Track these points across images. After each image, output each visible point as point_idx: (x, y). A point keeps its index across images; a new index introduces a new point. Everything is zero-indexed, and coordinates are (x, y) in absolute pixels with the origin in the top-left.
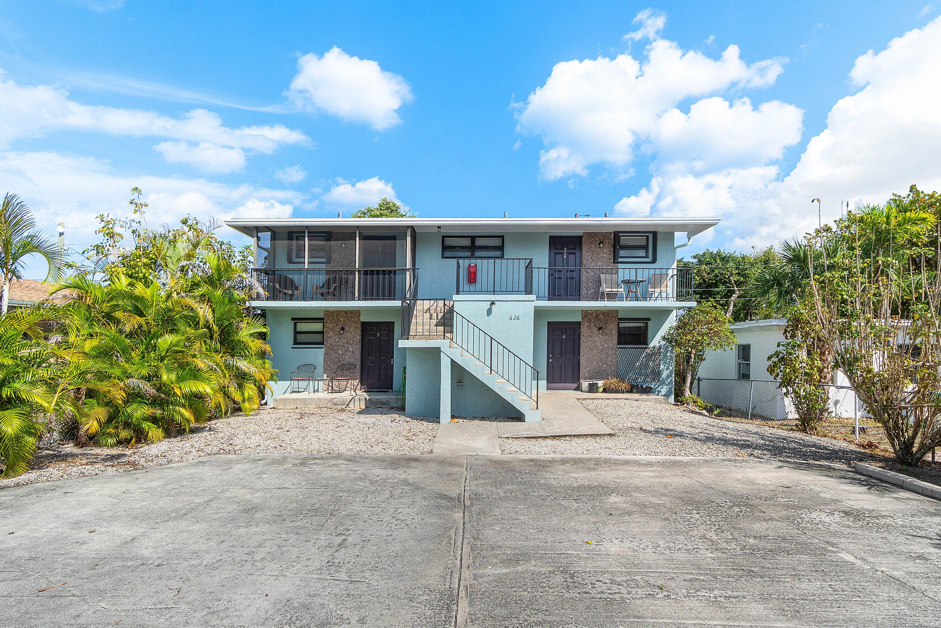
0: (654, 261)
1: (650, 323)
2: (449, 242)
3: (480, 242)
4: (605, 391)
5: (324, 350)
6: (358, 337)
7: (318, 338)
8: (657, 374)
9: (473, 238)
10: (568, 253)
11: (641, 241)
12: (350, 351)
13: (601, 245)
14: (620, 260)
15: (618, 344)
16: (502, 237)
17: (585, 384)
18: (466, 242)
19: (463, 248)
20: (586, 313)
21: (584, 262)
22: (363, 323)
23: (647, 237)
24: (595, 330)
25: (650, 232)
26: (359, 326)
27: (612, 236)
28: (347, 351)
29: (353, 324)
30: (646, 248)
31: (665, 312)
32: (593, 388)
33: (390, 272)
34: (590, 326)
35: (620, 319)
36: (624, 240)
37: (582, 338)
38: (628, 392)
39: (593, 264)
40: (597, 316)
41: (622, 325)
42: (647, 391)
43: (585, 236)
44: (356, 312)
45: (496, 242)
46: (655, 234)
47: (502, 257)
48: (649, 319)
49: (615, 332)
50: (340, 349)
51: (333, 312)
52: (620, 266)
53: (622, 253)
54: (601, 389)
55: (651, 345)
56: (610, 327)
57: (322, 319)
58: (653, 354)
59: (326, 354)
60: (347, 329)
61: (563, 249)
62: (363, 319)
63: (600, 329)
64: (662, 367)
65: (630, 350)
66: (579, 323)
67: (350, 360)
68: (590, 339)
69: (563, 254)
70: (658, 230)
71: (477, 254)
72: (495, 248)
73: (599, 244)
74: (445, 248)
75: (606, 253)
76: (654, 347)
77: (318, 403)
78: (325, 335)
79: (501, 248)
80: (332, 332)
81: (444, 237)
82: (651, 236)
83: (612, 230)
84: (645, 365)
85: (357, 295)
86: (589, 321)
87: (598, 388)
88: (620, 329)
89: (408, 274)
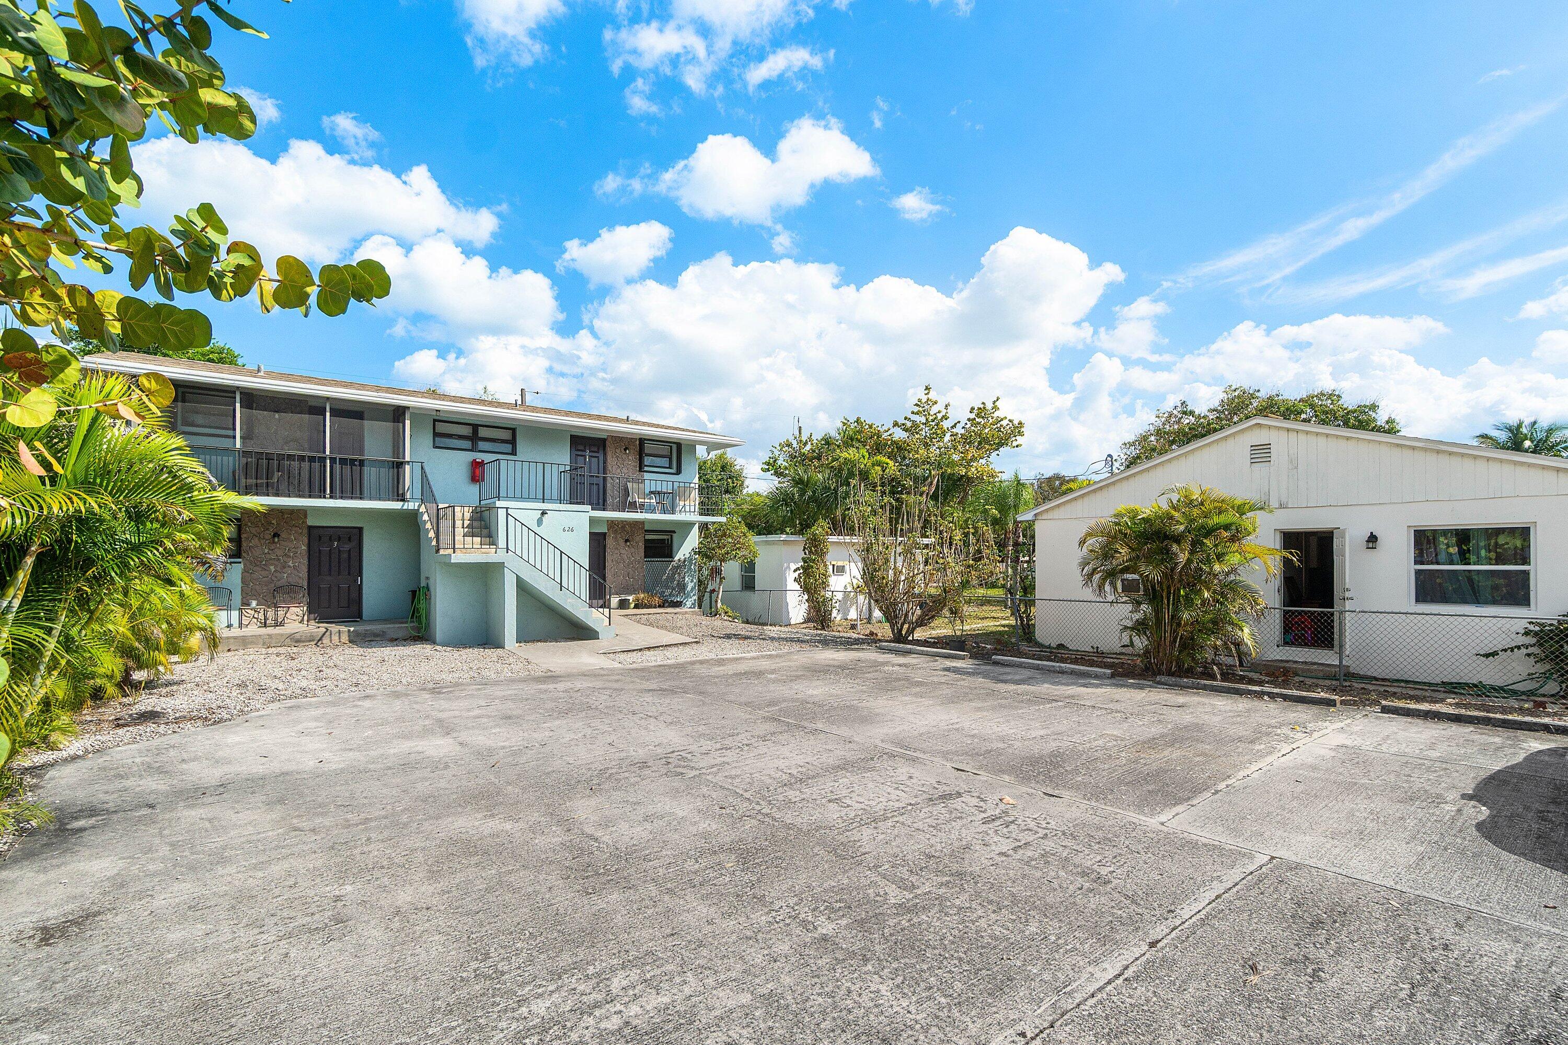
0: (679, 472)
1: (675, 536)
2: (441, 428)
3: (483, 432)
4: (636, 607)
5: (242, 565)
6: (303, 548)
8: (682, 587)
9: (475, 427)
10: (590, 456)
11: (665, 450)
12: (289, 566)
13: (628, 451)
14: (646, 469)
15: (645, 557)
16: (514, 430)
17: (615, 601)
18: (466, 431)
19: (461, 437)
20: (612, 523)
21: (609, 467)
22: (310, 527)
23: (672, 448)
24: (622, 542)
25: (674, 443)
26: (305, 531)
27: (637, 443)
28: (284, 567)
29: (294, 529)
30: (669, 457)
31: (689, 525)
32: (623, 604)
33: (353, 461)
34: (616, 538)
35: (646, 531)
36: (648, 447)
37: (608, 550)
38: (660, 606)
39: (619, 471)
40: (623, 527)
41: (648, 537)
42: (678, 604)
43: (609, 439)
44: (302, 513)
45: (506, 435)
46: (679, 445)
47: (514, 453)
48: (674, 532)
49: (641, 544)
50: (272, 564)
51: (259, 511)
52: (646, 476)
53: (647, 461)
54: (632, 605)
55: (676, 558)
56: (637, 539)
57: (239, 520)
58: (678, 567)
59: (245, 571)
60: (283, 535)
61: (585, 451)
62: (311, 522)
63: (627, 541)
64: (687, 579)
65: (657, 563)
66: (604, 534)
67: (290, 580)
68: (616, 551)
69: (585, 456)
70: (682, 443)
71: (482, 445)
72: (504, 441)
73: (625, 450)
74: (437, 435)
75: (631, 460)
76: (679, 560)
77: (268, 641)
78: (244, 544)
79: (513, 442)
80: (256, 540)
81: (435, 421)
82: (674, 446)
83: (638, 437)
84: (671, 578)
85: (328, 491)
86: (615, 532)
87: (629, 604)
88: (646, 541)
89: (407, 468)
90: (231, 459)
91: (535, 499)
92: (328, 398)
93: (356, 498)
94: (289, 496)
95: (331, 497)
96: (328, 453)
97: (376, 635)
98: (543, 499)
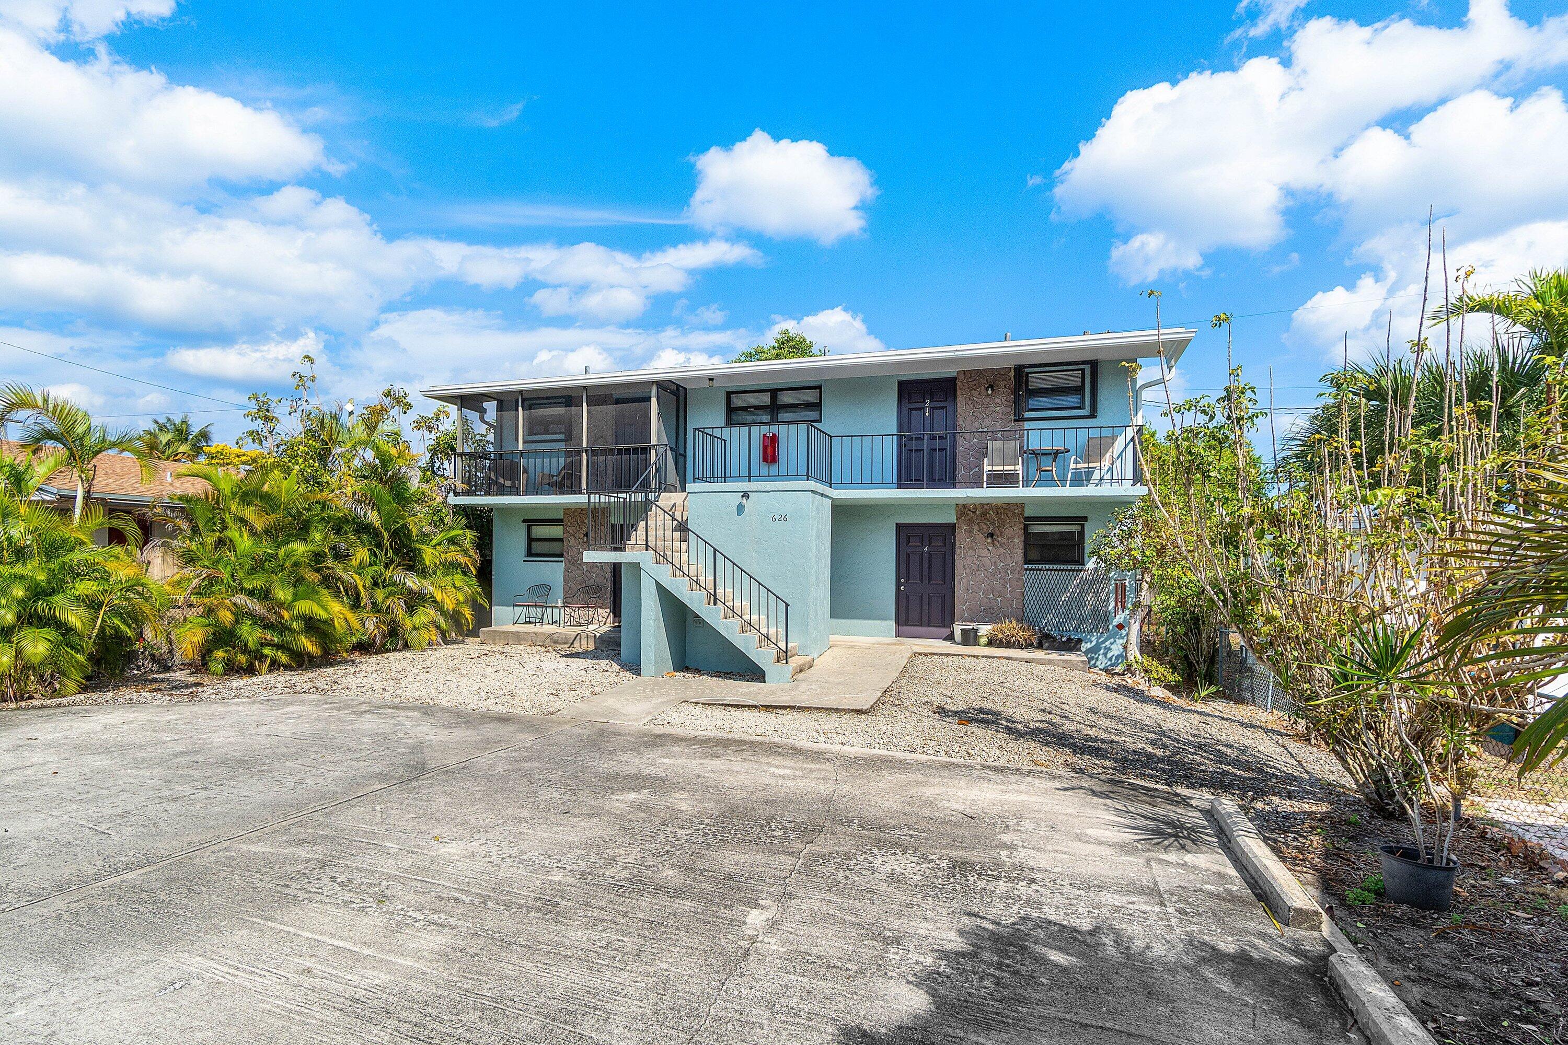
0: (1094, 412)
1: (1087, 526)
2: (737, 401)
3: (786, 398)
4: (992, 644)
5: (563, 565)
8: (1102, 617)
9: (774, 393)
10: (932, 409)
11: (1067, 379)
13: (990, 392)
14: (1027, 415)
15: (1026, 563)
16: (820, 387)
18: (765, 399)
19: (757, 408)
20: (964, 509)
21: (960, 421)
22: (614, 526)
23: (1083, 370)
24: (981, 538)
25: (1084, 362)
27: (1012, 373)
30: (1077, 391)
32: (970, 638)
34: (971, 532)
35: (1027, 519)
36: (1036, 380)
37: (958, 551)
39: (976, 424)
40: (984, 514)
41: (1031, 530)
43: (961, 377)
44: (605, 511)
45: (811, 396)
46: (1094, 364)
47: (819, 420)
48: (1086, 519)
49: (1018, 542)
51: (576, 510)
52: (1027, 425)
53: (1031, 402)
54: (985, 641)
55: (1090, 566)
56: (1009, 532)
57: (561, 521)
58: (1093, 582)
59: (566, 570)
63: (991, 536)
64: (1112, 604)
65: (1049, 575)
66: (952, 527)
67: (597, 580)
68: (971, 553)
69: (921, 410)
70: (1102, 356)
71: (783, 416)
72: (809, 406)
73: (987, 389)
74: (731, 411)
75: (1001, 404)
76: (1096, 570)
78: (565, 544)
79: (818, 406)
80: (574, 539)
81: (729, 394)
82: (1088, 368)
83: (1012, 364)
84: (1079, 602)
85: (584, 486)
86: (970, 522)
87: (977, 637)
88: (1029, 536)
89: (652, 453)
92: (588, 387)
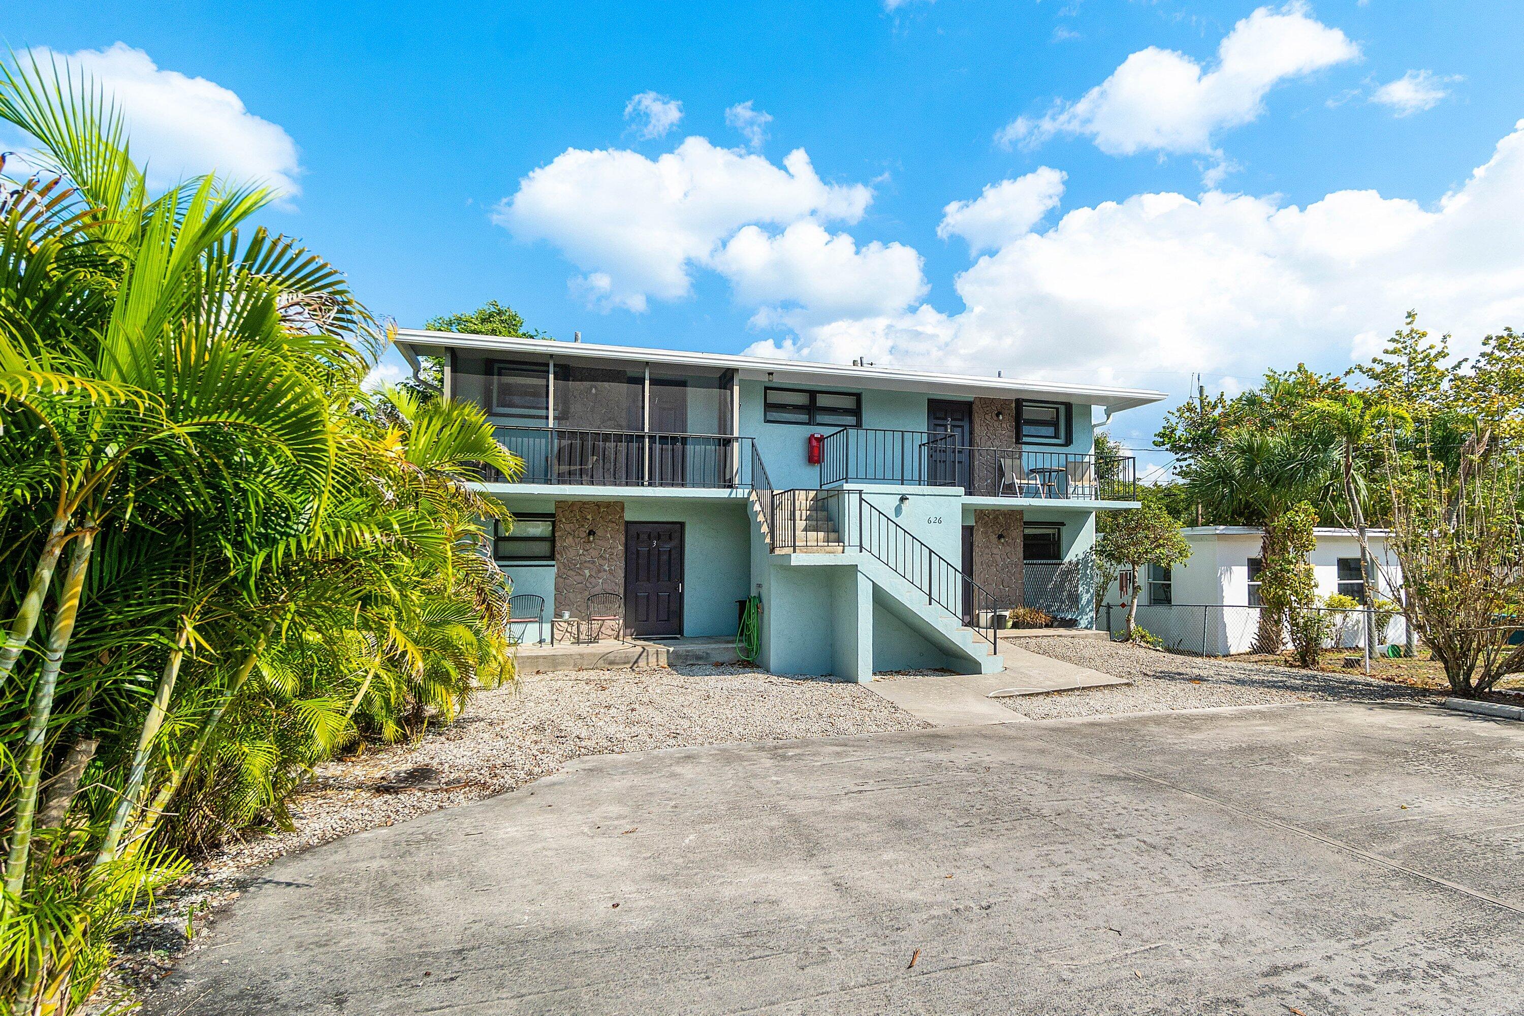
0: (1068, 442)
1: (1064, 530)
2: (774, 398)
3: (822, 401)
4: (1015, 626)
5: (555, 569)
6: (620, 547)
7: (544, 548)
8: (1075, 599)
9: (813, 394)
10: (953, 426)
11: (1047, 414)
12: (605, 570)
13: (1001, 417)
14: (1025, 439)
15: (1024, 559)
16: (858, 396)
17: (986, 617)
18: (801, 399)
19: (797, 408)
20: (981, 514)
21: (978, 440)
22: (627, 523)
23: (1057, 409)
24: (994, 538)
25: (1062, 403)
26: (622, 528)
27: (1013, 405)
28: (599, 571)
29: (610, 525)
30: (1055, 424)
31: (1081, 515)
32: (998, 623)
33: (674, 439)
34: (986, 533)
35: (1025, 523)
36: (1029, 412)
37: (977, 549)
38: (1047, 626)
39: (989, 443)
40: (996, 518)
41: (1027, 531)
42: (1071, 624)
43: (977, 402)
44: (616, 506)
45: (849, 403)
46: (1068, 406)
47: (859, 425)
48: (1063, 524)
49: (1020, 541)
50: (586, 568)
51: (573, 503)
52: (1025, 448)
53: (1026, 430)
54: (1010, 624)
55: (1066, 560)
56: (1014, 534)
57: (552, 515)
58: (1069, 573)
59: (558, 576)
60: (599, 533)
61: (945, 419)
62: (629, 516)
63: (1000, 537)
64: (1081, 589)
65: (1040, 566)
66: (971, 528)
67: (606, 587)
68: (987, 551)
69: (945, 426)
70: (1072, 401)
71: (820, 418)
72: (846, 412)
73: (998, 415)
74: (769, 407)
75: (1006, 429)
76: (1070, 563)
77: (579, 662)
78: (558, 544)
79: (857, 412)
80: (571, 538)
81: (766, 388)
82: (1062, 409)
83: (1014, 397)
84: (1060, 587)
85: (647, 478)
86: (986, 525)
87: (1006, 621)
88: (1026, 537)
89: (736, 445)
90: (543, 441)
91: (892, 481)
92: (647, 363)
93: (677, 485)
94: (605, 485)
95: (650, 485)
96: (646, 430)
97: (698, 658)
98: (903, 480)
